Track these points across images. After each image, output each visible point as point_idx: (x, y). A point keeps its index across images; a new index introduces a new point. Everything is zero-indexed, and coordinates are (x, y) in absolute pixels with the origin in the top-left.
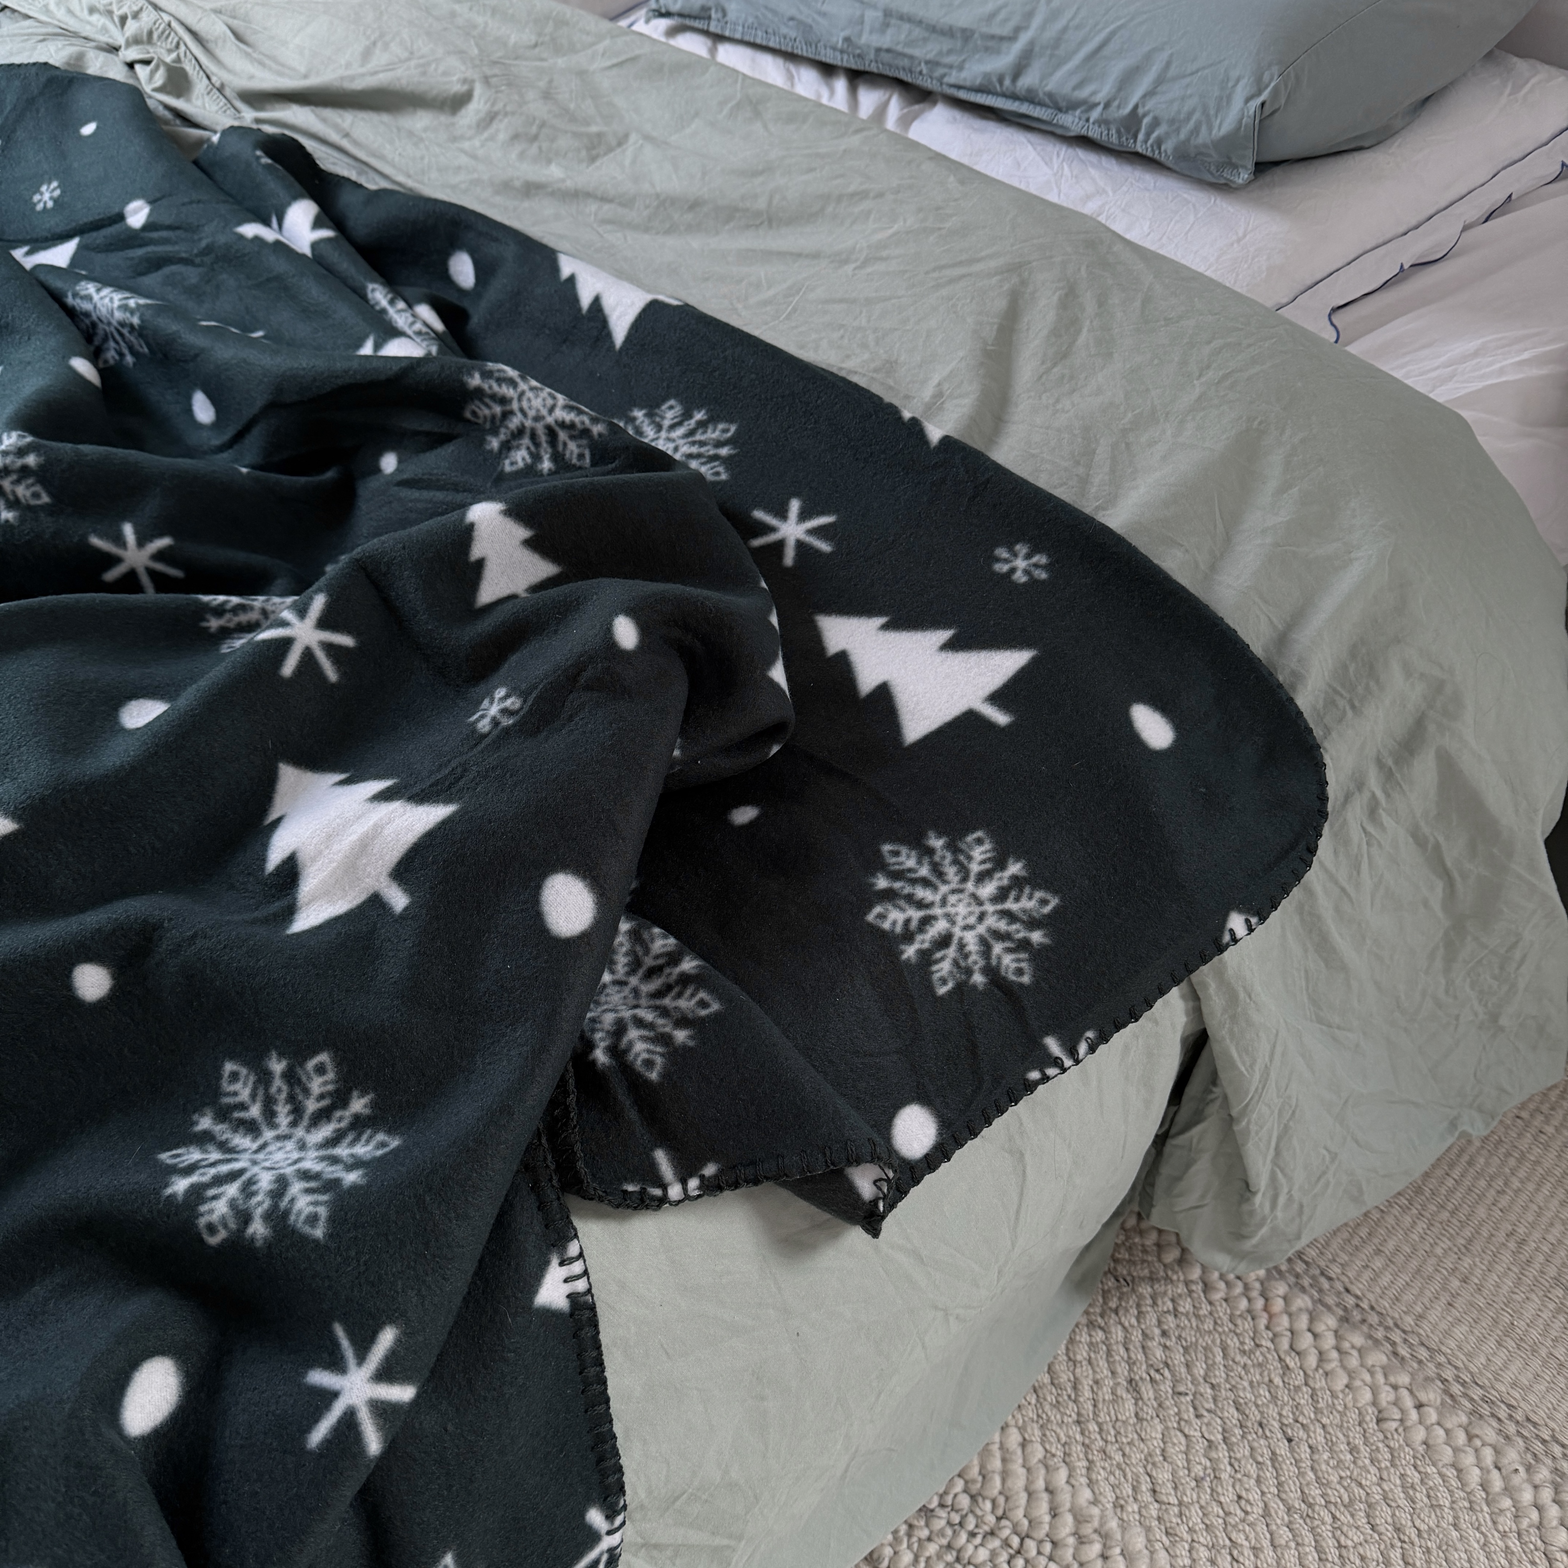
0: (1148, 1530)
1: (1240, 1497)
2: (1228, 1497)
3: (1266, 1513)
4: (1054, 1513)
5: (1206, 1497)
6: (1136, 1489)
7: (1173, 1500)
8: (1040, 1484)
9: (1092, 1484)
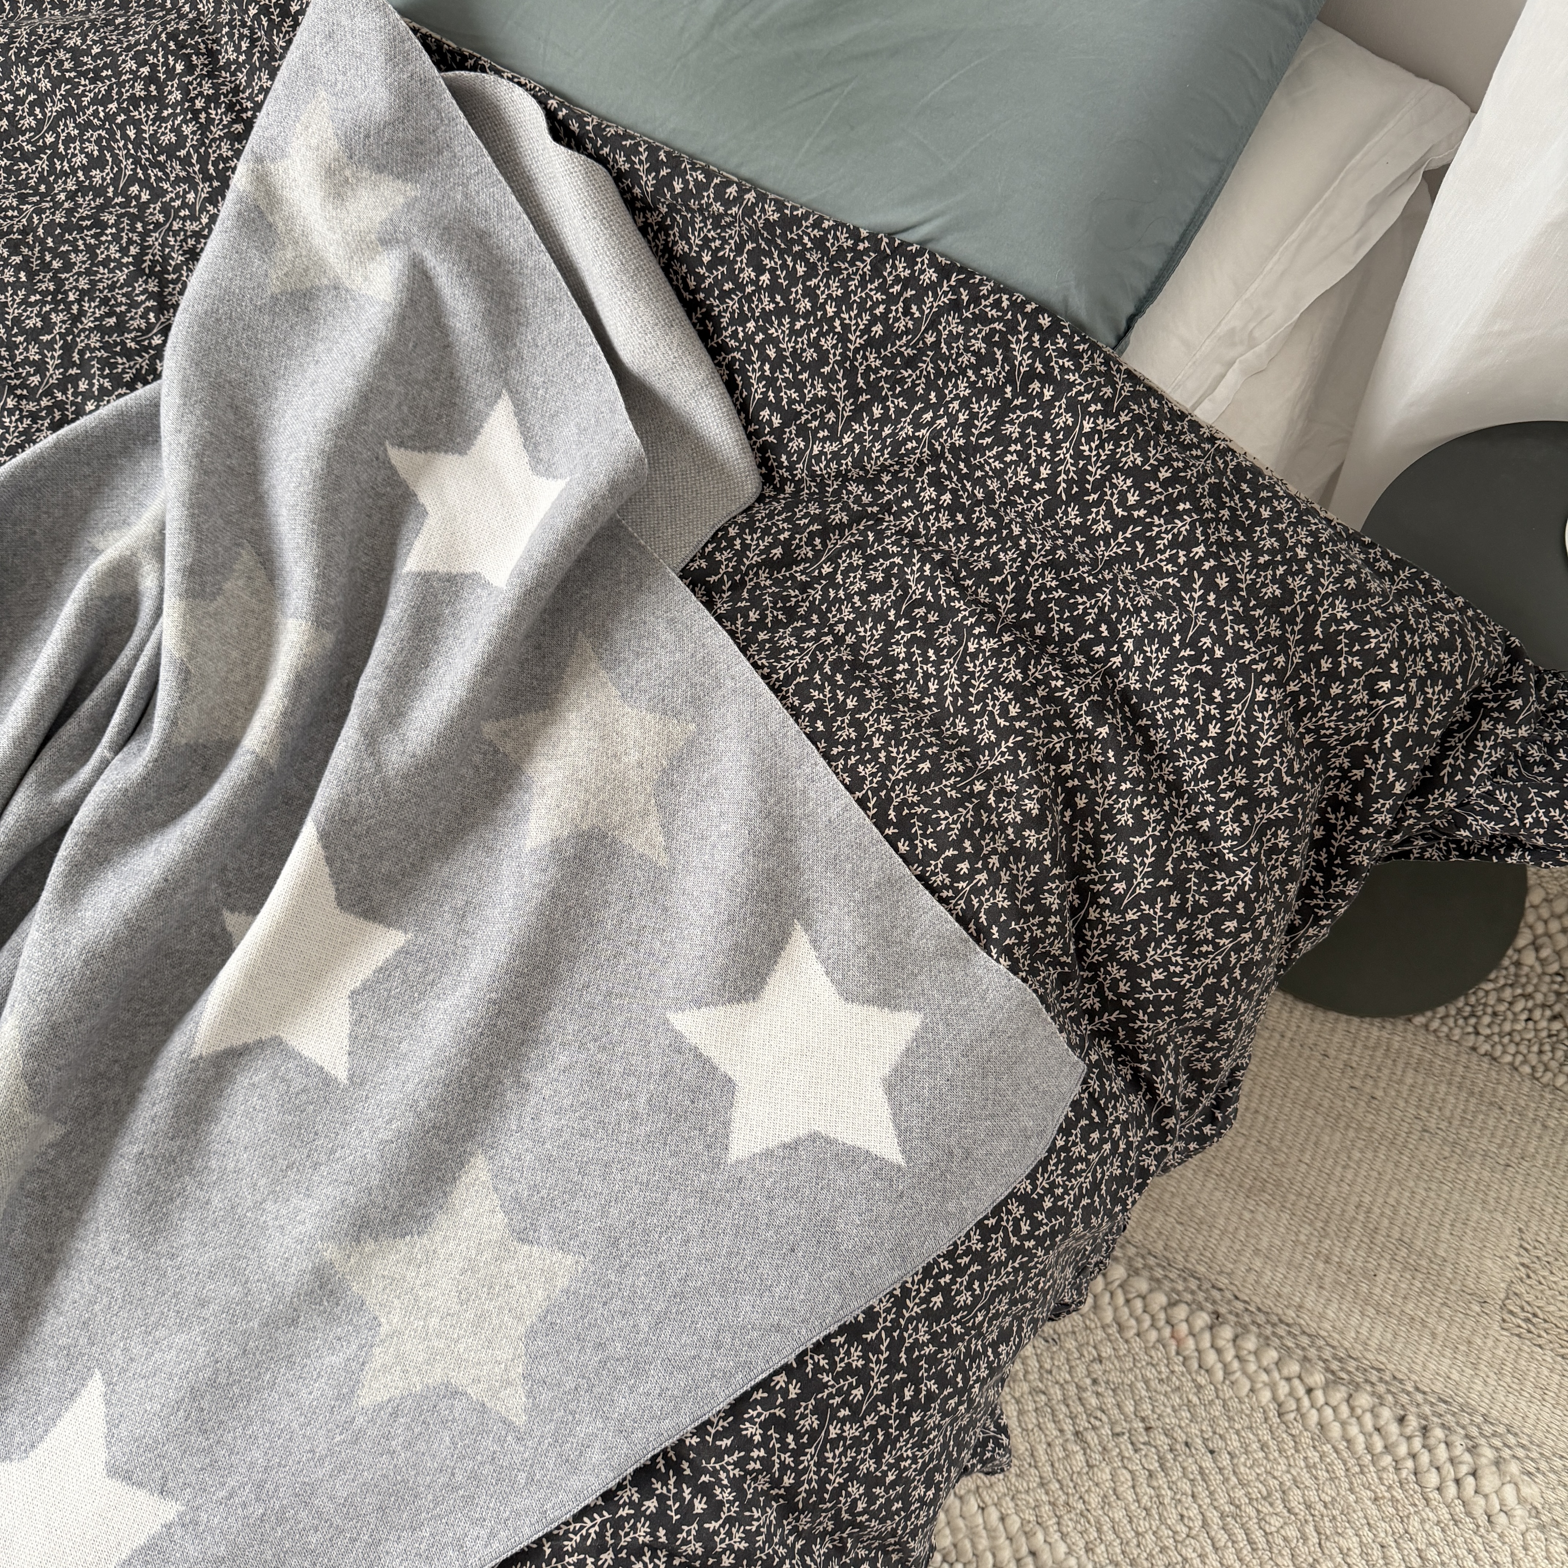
1: (1182, 1516)
2: (1172, 1517)
3: (1205, 1524)
5: (1156, 1523)
6: (1099, 1530)
7: (1130, 1535)
8: (1024, 1550)
9: (1064, 1536)
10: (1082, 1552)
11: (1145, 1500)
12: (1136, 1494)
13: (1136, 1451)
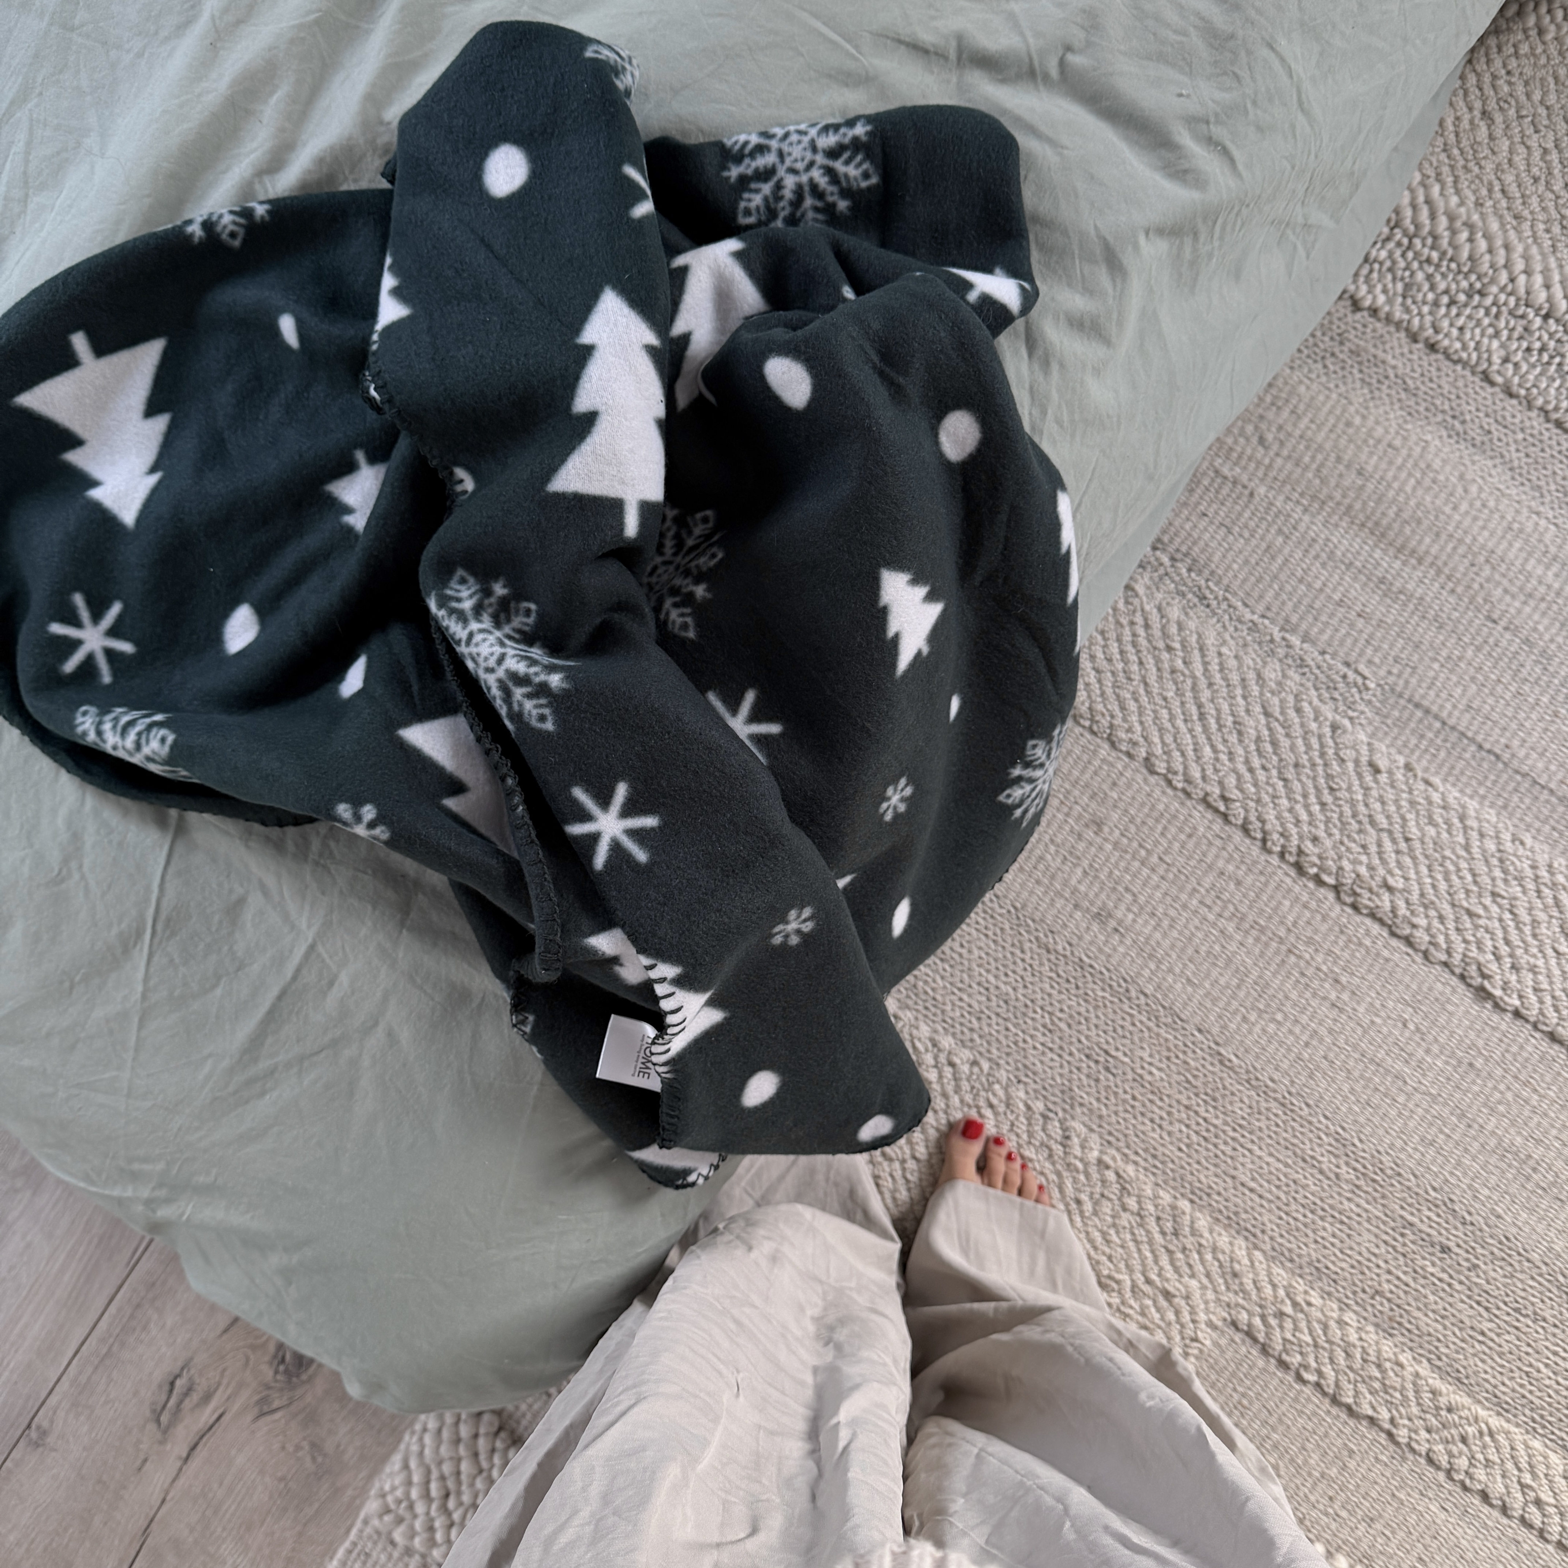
0: (1501, 217)
4: (1433, 216)
5: (1541, 188)
6: (1490, 191)
7: (1518, 195)
8: (1421, 199)
9: (1458, 192)
10: (1472, 205)
11: (1535, 171)
12: (1528, 165)
13: (1537, 132)
